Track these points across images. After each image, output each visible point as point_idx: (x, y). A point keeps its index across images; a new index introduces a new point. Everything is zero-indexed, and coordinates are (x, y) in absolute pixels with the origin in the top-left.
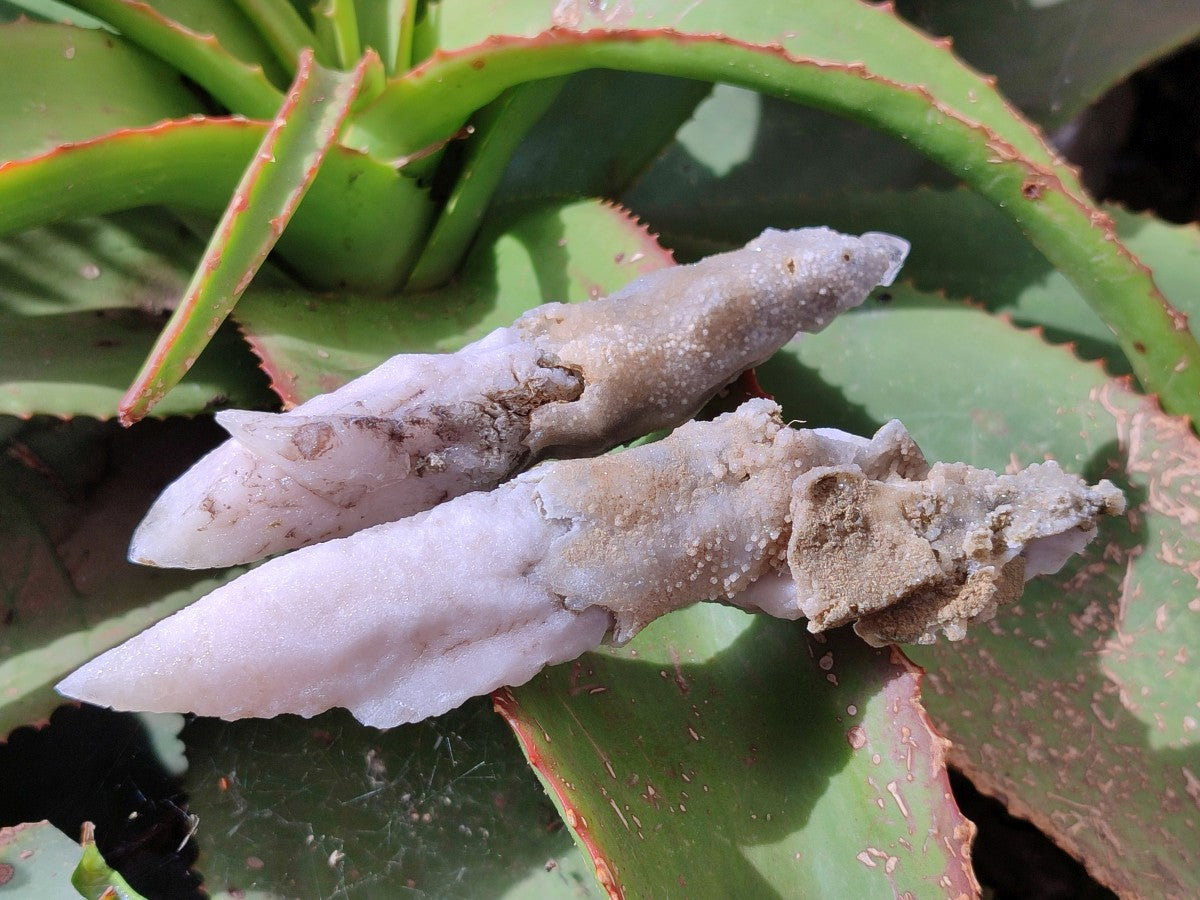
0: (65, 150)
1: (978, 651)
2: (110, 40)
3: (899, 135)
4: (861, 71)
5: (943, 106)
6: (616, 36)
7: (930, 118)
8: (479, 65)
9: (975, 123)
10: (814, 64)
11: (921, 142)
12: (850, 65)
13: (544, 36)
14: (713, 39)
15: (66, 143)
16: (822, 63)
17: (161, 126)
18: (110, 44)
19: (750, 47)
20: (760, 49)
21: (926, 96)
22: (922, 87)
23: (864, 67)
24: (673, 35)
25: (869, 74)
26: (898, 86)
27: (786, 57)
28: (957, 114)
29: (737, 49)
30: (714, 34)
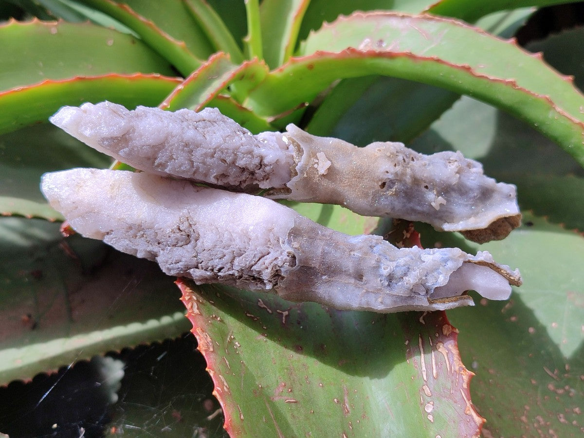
0: (80, 79)
1: (548, 431)
2: (134, 40)
3: (533, 124)
4: (513, 84)
5: (559, 109)
6: (381, 55)
7: (551, 115)
8: (311, 67)
9: (577, 120)
10: (486, 78)
11: (545, 129)
12: (507, 80)
13: (344, 52)
14: (432, 59)
15: (82, 76)
16: (492, 78)
17: (135, 76)
18: (133, 42)
19: (452, 66)
20: (457, 67)
21: (550, 102)
22: (547, 96)
23: (515, 82)
24: (410, 56)
25: (517, 86)
26: (534, 95)
27: (471, 72)
28: (566, 114)
29: (445, 67)
30: (432, 57)
